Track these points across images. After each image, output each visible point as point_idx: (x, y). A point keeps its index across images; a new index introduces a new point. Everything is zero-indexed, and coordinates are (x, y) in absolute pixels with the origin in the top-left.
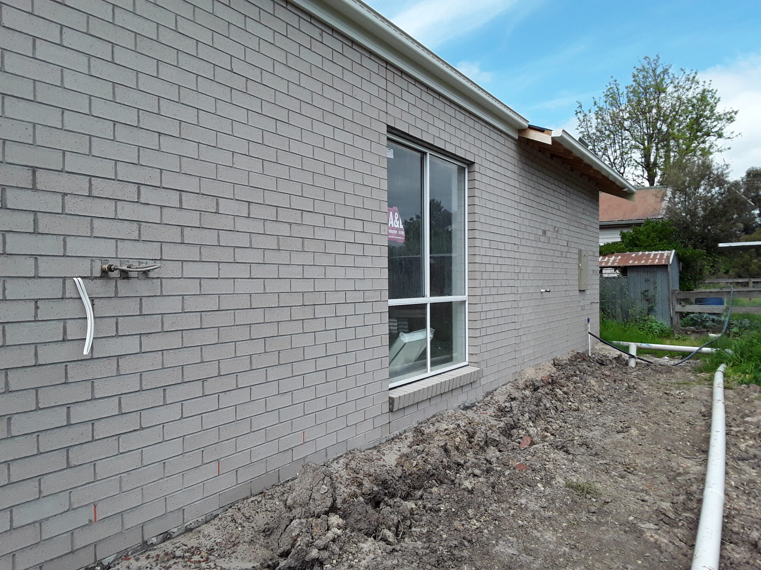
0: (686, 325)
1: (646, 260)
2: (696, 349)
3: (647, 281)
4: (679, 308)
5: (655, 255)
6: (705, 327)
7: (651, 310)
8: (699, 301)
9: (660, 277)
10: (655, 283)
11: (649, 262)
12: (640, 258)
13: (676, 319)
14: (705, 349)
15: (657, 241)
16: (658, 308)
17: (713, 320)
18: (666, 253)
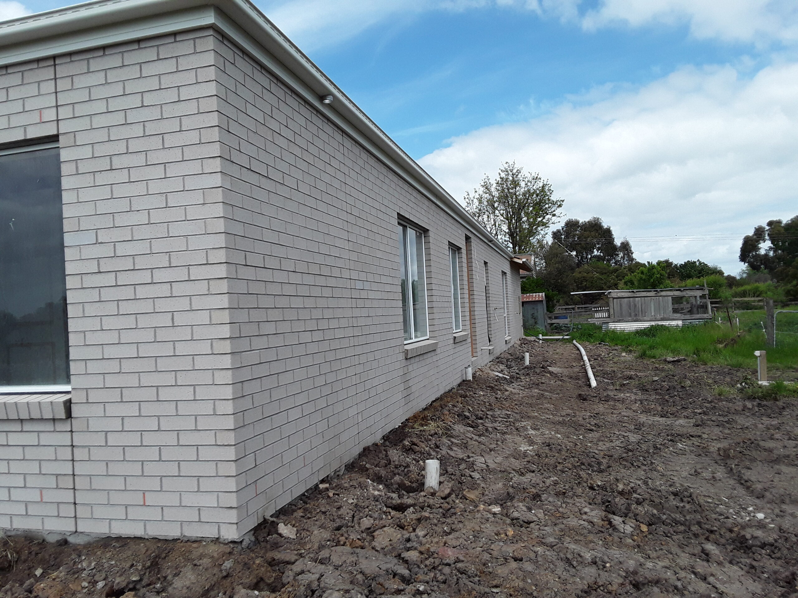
0: (552, 330)
1: (532, 298)
2: (561, 337)
3: (533, 308)
4: (549, 321)
5: (536, 295)
6: (562, 330)
7: (536, 323)
8: (556, 318)
9: (539, 306)
10: (537, 310)
11: (534, 299)
12: (529, 297)
13: (548, 327)
14: (565, 337)
15: (535, 288)
16: (539, 322)
17: (565, 326)
18: (540, 294)
